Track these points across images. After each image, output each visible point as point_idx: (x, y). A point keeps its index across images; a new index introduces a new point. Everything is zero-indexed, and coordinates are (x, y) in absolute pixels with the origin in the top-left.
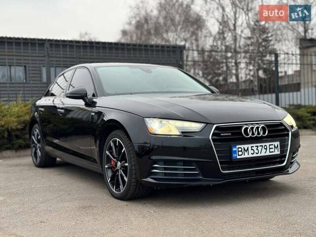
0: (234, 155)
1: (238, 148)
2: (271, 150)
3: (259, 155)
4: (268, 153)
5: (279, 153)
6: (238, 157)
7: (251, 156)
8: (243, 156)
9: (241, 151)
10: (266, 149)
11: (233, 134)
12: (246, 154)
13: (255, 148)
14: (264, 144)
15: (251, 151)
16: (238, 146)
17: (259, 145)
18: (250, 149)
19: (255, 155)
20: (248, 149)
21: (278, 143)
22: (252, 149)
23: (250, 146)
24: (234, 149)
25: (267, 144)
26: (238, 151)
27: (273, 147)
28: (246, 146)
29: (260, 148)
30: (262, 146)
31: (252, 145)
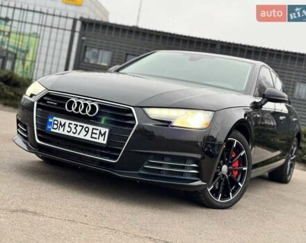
0: (49, 127)
2: (94, 136)
3: (76, 135)
4: (88, 138)
6: (52, 130)
9: (57, 124)
10: (87, 132)
11: (59, 104)
12: (61, 129)
15: (67, 128)
16: (55, 118)
18: (67, 125)
19: (71, 134)
20: (64, 125)
21: (107, 130)
23: (68, 122)
24: (50, 120)
26: (54, 124)
27: (98, 132)
28: (63, 121)
29: (79, 128)
30: (83, 127)
31: (71, 122)
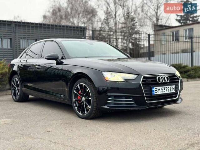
0: (153, 93)
1: (155, 89)
2: (171, 90)
3: (165, 93)
4: (170, 92)
5: (175, 91)
6: (155, 94)
7: (161, 93)
8: (157, 93)
9: (157, 90)
10: (169, 89)
11: (152, 81)
12: (159, 92)
13: (163, 89)
14: (167, 87)
15: (161, 91)
16: (155, 88)
17: (165, 87)
18: (161, 89)
19: (163, 93)
20: (160, 89)
21: (175, 86)
22: (162, 90)
23: (161, 87)
24: (153, 89)
25: (169, 87)
26: (155, 90)
27: (172, 88)
28: (159, 88)
29: (166, 89)
30: (167, 88)
31: (162, 87)
